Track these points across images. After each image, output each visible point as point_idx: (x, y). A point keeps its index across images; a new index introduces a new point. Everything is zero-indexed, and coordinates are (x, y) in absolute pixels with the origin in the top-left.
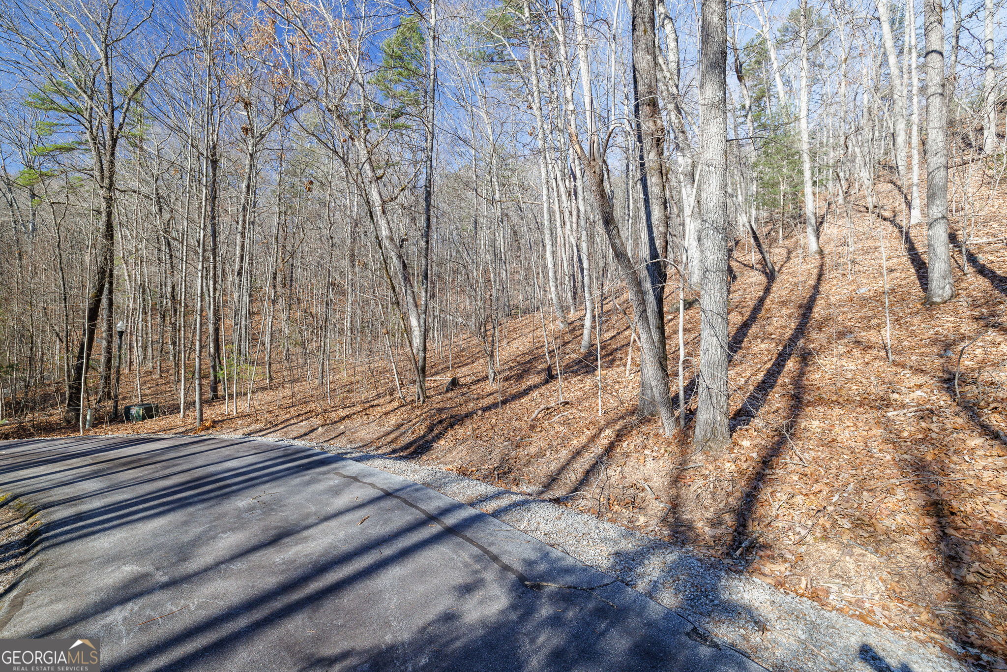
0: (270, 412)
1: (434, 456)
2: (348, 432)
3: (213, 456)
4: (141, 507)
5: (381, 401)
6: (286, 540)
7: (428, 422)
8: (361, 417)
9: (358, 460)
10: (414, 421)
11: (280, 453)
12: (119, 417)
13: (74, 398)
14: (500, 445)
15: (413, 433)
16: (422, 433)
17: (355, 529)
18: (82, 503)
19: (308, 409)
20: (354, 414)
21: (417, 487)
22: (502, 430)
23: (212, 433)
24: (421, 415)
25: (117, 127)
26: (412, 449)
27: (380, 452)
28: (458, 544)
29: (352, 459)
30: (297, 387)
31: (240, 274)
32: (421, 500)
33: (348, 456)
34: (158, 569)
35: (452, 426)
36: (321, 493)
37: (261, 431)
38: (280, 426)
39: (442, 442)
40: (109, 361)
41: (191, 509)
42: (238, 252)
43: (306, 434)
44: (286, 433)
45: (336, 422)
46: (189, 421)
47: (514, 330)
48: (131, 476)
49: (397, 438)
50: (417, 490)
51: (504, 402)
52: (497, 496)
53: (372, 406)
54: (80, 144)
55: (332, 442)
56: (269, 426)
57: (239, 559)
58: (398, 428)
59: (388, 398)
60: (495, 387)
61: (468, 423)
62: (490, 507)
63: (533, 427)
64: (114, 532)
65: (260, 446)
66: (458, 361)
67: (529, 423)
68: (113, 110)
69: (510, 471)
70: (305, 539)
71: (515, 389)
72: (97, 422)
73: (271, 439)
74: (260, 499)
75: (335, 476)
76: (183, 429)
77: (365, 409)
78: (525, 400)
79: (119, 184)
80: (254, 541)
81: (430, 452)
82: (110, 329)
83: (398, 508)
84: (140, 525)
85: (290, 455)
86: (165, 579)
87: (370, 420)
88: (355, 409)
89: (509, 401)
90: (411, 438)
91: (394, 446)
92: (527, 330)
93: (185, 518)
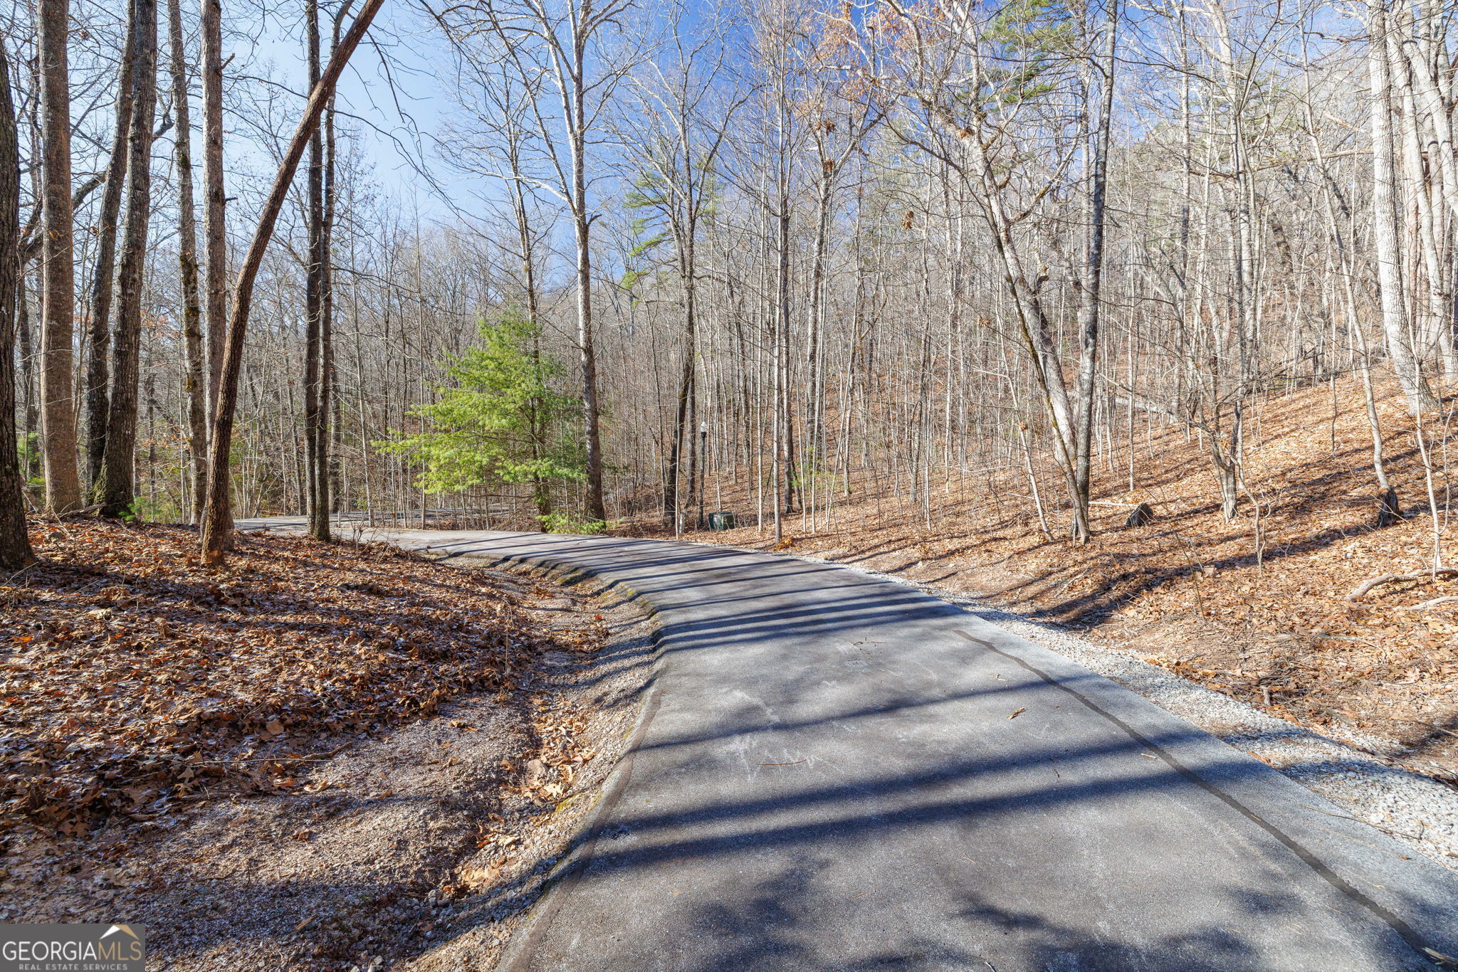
0: (853, 534)
1: (1115, 633)
2: (961, 574)
3: (800, 581)
4: (739, 627)
5: (1008, 532)
6: (905, 712)
7: (1099, 575)
8: (980, 553)
9: (988, 617)
10: (1072, 570)
11: (877, 591)
12: (705, 524)
13: (670, 502)
14: (1269, 638)
15: (1071, 589)
16: (1089, 591)
17: (1006, 723)
18: (689, 612)
19: (900, 536)
20: (968, 548)
21: (1100, 681)
22: (1270, 609)
23: (791, 553)
24: (1084, 562)
25: (694, 207)
26: (1071, 615)
27: (1015, 609)
28: (1213, 806)
29: (977, 614)
30: (884, 504)
31: (813, 357)
32: (1115, 705)
33: (970, 609)
34: (768, 705)
35: (1149, 587)
36: (942, 656)
37: (845, 557)
38: (868, 554)
39: (1130, 612)
40: (693, 465)
41: (788, 642)
42: (810, 331)
43: (901, 569)
44: (875, 564)
45: (941, 557)
46: (767, 536)
47: (1276, 419)
48: (725, 591)
49: (1042, 593)
50: (1103, 687)
51: (1268, 556)
52: (1286, 736)
53: (995, 539)
54: (664, 235)
55: (939, 584)
56: (853, 551)
57: (852, 720)
58: (1042, 578)
59: (1019, 529)
60: (1236, 526)
61: (1183, 585)
62: (1277, 754)
63: (1357, 615)
64: (721, 649)
65: (849, 577)
66: (1145, 475)
67: (1346, 605)
68: (691, 187)
69: (1301, 692)
70: (932, 718)
71: (1291, 533)
72: (688, 528)
73: (859, 569)
74: (863, 646)
75: (958, 637)
76: (761, 545)
77: (984, 543)
78: (1319, 557)
79: (698, 272)
80: (865, 702)
81: (1107, 626)
82: (694, 429)
83: (1073, 709)
84: (741, 647)
85: (891, 595)
86: (776, 719)
87: (994, 560)
88: (970, 541)
89: (1281, 554)
90: (1069, 598)
91: (1038, 605)
92: (1310, 419)
93: (783, 652)
